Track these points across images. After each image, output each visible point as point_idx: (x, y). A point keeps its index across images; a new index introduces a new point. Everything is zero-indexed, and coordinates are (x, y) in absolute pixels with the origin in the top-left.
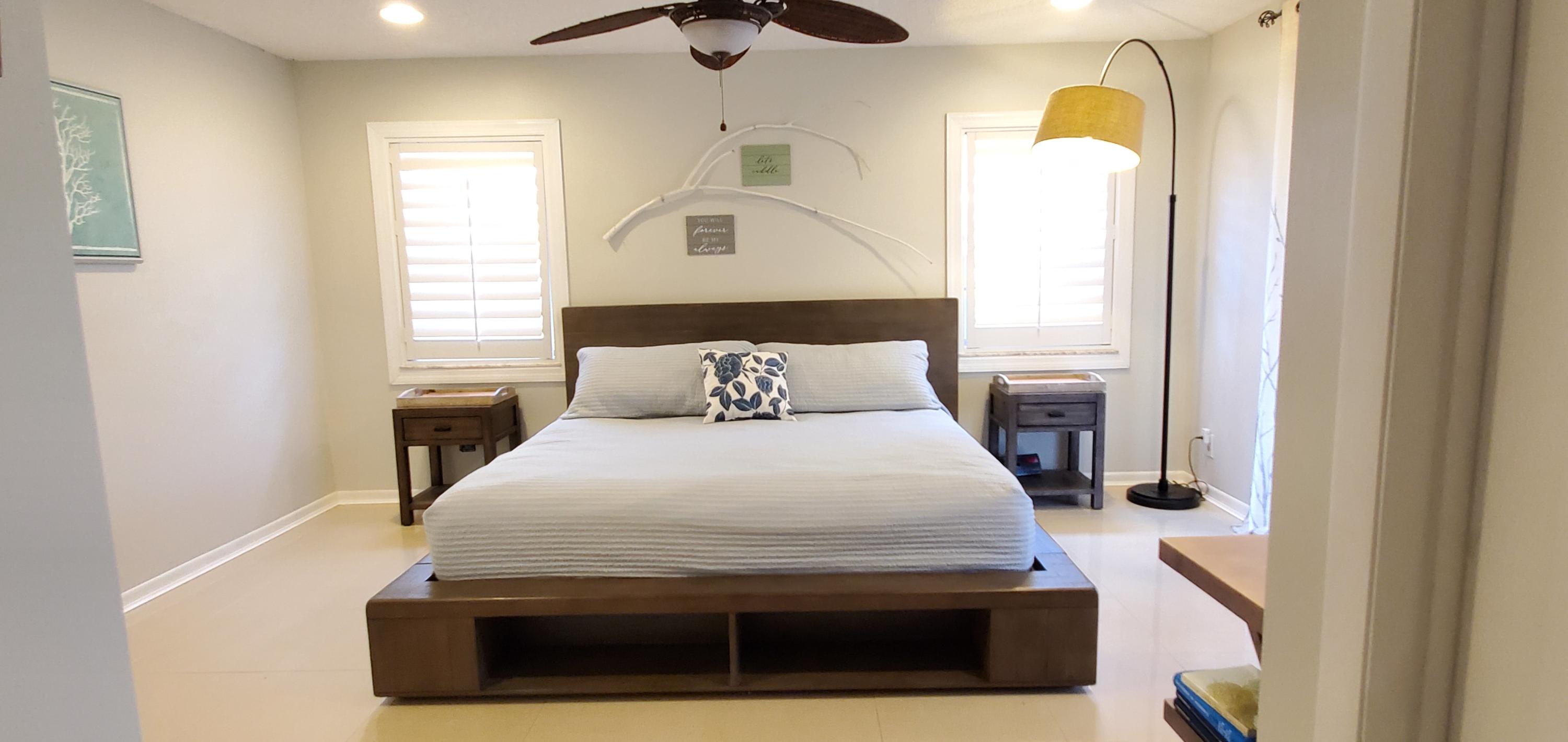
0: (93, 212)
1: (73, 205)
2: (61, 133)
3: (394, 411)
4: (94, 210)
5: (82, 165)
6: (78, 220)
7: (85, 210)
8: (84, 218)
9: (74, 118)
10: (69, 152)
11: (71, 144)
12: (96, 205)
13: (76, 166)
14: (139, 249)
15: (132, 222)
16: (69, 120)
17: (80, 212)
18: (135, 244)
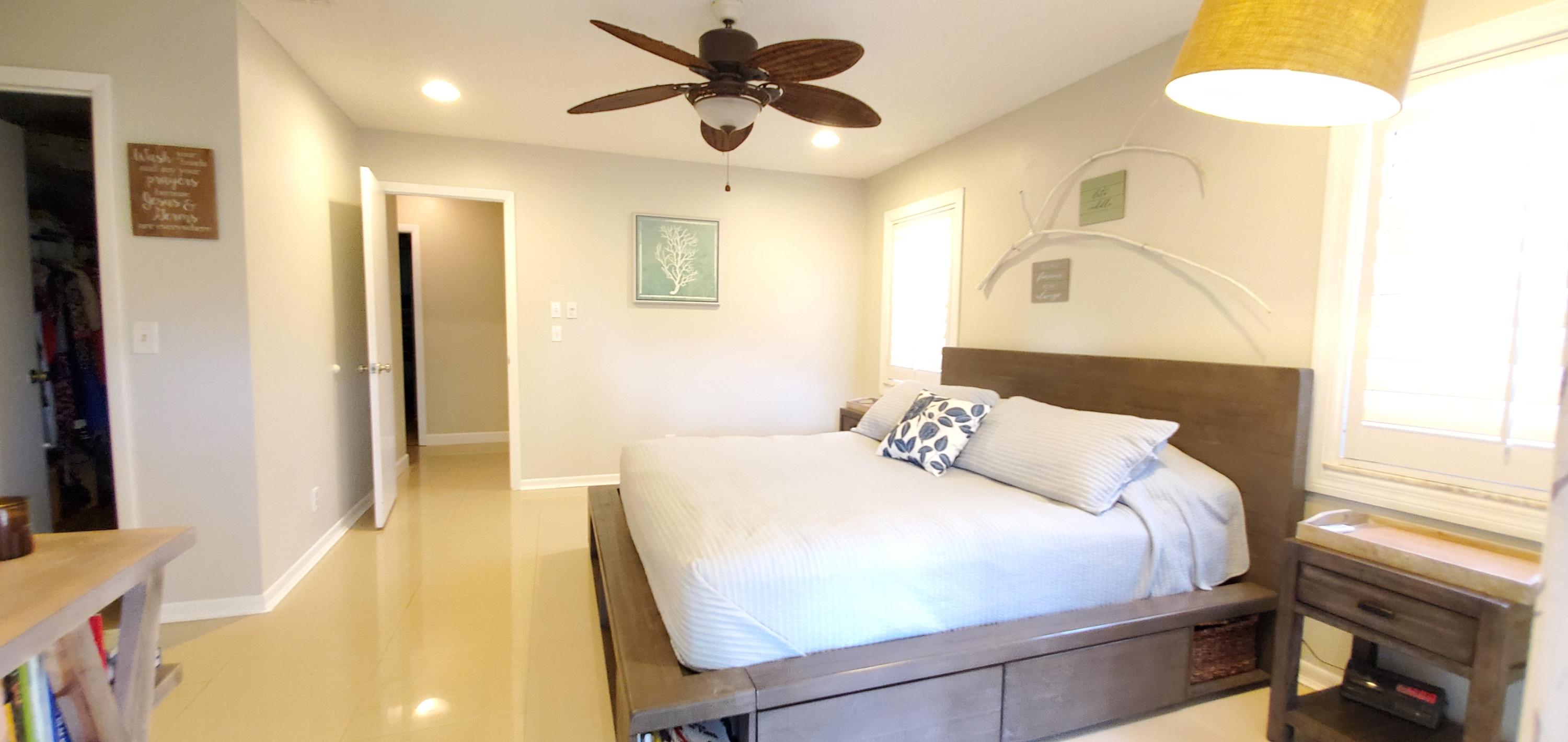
0: (693, 280)
1: (681, 277)
2: (680, 243)
3: (841, 410)
4: (693, 278)
5: (689, 257)
6: (683, 284)
7: (688, 279)
8: (687, 283)
9: (689, 234)
10: (684, 251)
11: (684, 248)
12: (694, 277)
13: (686, 257)
14: (718, 298)
15: (716, 285)
16: (686, 236)
17: (685, 280)
18: (716, 295)
